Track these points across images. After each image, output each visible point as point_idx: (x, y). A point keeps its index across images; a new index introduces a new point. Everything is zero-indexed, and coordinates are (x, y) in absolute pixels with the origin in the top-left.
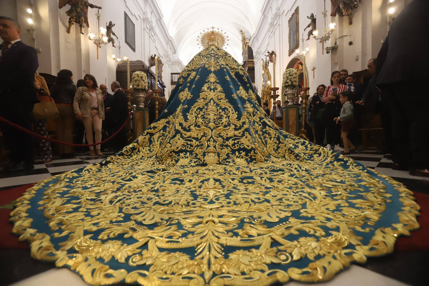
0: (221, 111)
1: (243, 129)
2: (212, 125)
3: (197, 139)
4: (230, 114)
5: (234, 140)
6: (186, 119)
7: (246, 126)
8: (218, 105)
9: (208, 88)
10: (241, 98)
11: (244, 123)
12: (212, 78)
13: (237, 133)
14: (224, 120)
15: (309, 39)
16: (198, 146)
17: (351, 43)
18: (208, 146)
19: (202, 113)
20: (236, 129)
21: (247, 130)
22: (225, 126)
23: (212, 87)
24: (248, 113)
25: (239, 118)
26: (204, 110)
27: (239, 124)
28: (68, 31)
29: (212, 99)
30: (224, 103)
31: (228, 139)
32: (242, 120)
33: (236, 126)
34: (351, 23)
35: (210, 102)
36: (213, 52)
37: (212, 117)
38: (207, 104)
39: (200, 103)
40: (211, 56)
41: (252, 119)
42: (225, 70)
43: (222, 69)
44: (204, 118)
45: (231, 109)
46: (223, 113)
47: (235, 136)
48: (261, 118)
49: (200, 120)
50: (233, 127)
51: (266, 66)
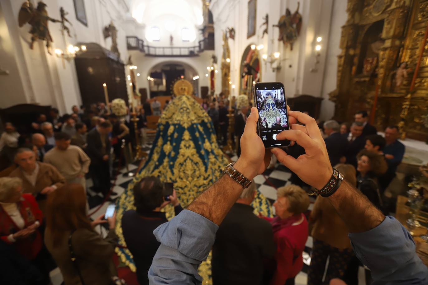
0: (194, 166)
1: (208, 180)
2: (190, 179)
3: (182, 188)
4: (200, 167)
5: (204, 187)
6: (173, 173)
7: (210, 178)
8: (192, 161)
9: (185, 146)
10: (206, 151)
11: (209, 175)
12: (187, 135)
13: (205, 182)
14: (197, 173)
15: (263, 37)
16: (183, 193)
17: (290, 66)
18: (190, 195)
19: (182, 169)
20: (205, 179)
21: (211, 181)
22: (198, 178)
23: (187, 145)
24: (212, 163)
25: (206, 170)
26: (184, 166)
27: (206, 175)
28: (31, 47)
29: (188, 157)
30: (197, 158)
31: (200, 187)
32: (208, 173)
33: (204, 177)
34: (292, 49)
35: (186, 159)
36: (184, 105)
37: (189, 173)
38: (185, 161)
39: (180, 159)
40: (184, 110)
41: (214, 167)
42: (195, 126)
43: (193, 125)
44: (184, 173)
45: (201, 163)
46: (196, 167)
47: (204, 184)
48: (219, 167)
49: (182, 174)
50: (202, 177)
51: (226, 39)
